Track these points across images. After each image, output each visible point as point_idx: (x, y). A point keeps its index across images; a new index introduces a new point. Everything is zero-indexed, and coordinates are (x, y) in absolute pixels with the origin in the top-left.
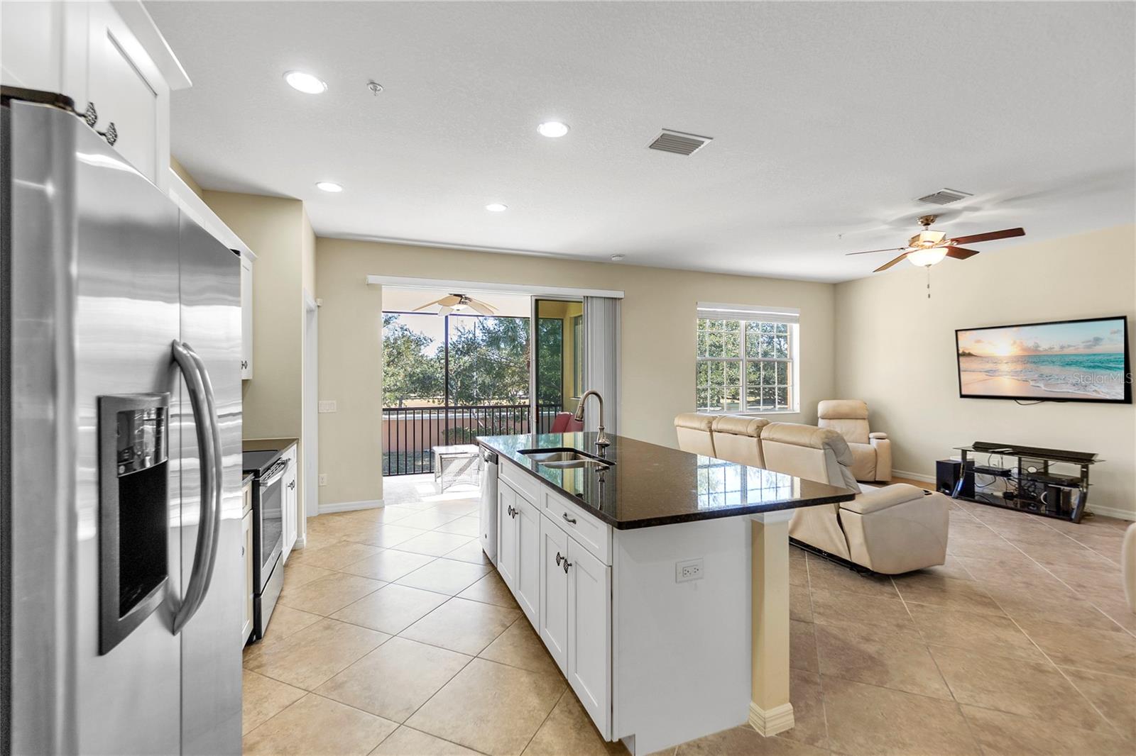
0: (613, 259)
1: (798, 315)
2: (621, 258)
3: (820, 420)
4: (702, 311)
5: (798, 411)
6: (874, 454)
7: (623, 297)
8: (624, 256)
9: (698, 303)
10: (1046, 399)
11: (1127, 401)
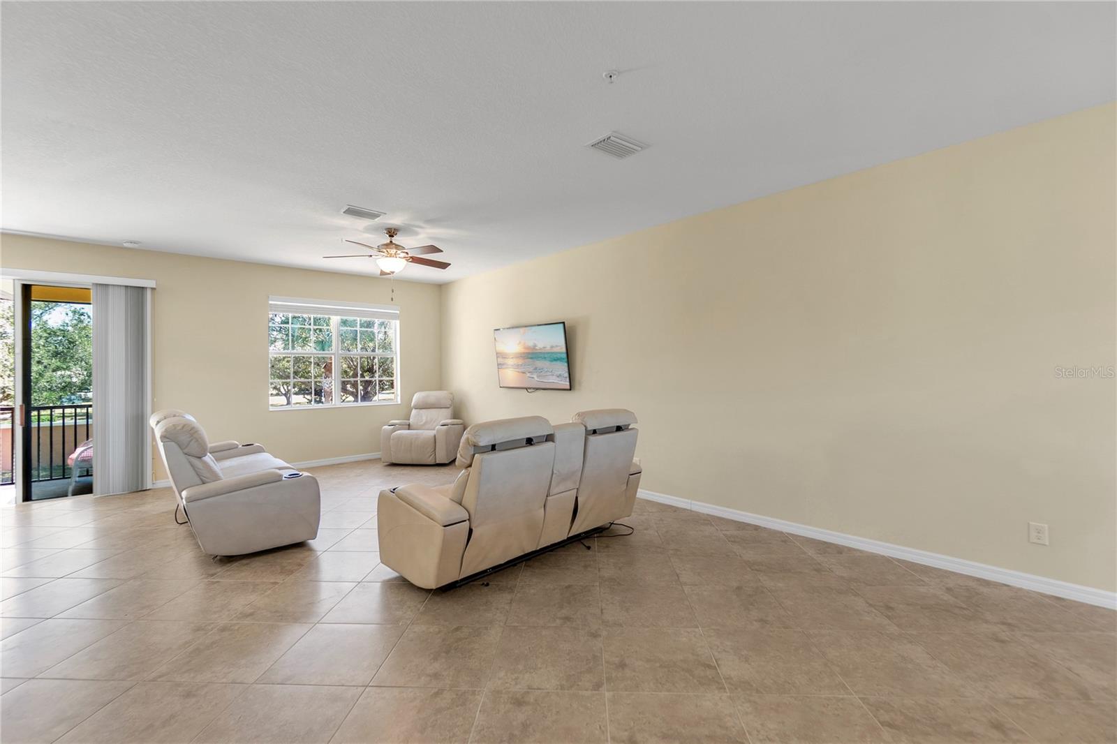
0: (125, 244)
1: (398, 312)
2: (136, 245)
3: (413, 411)
4: (275, 304)
5: (399, 402)
6: (433, 440)
7: (154, 287)
8: (140, 242)
9: (270, 296)
10: (537, 389)
11: (570, 390)
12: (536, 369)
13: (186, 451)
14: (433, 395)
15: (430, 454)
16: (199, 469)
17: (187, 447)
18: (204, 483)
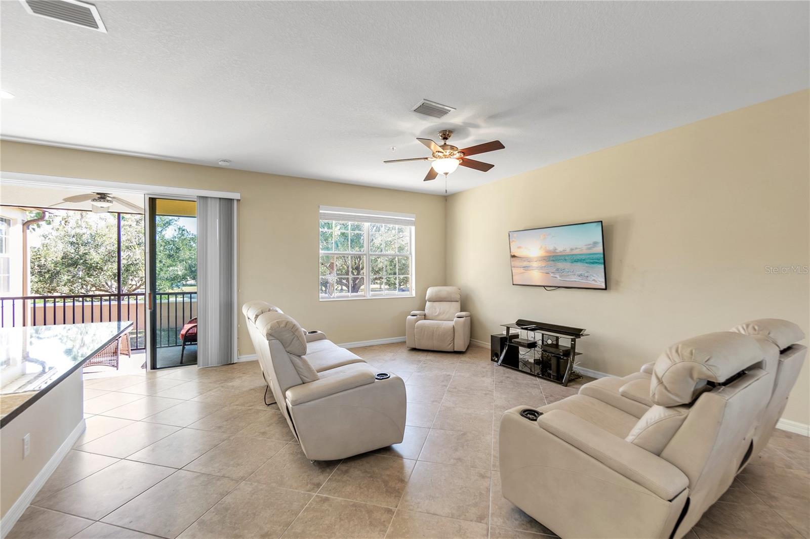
0: (220, 163)
1: (414, 219)
2: (228, 164)
3: (428, 304)
4: (323, 213)
5: (414, 295)
6: (452, 330)
7: (240, 198)
8: (230, 161)
9: (320, 206)
10: (559, 287)
11: (606, 289)
12: (558, 270)
13: (288, 349)
14: (444, 290)
15: (449, 342)
16: (299, 368)
17: (289, 345)
18: (304, 383)
